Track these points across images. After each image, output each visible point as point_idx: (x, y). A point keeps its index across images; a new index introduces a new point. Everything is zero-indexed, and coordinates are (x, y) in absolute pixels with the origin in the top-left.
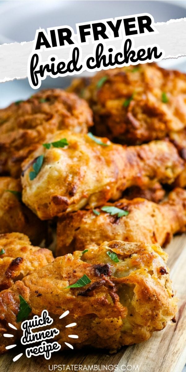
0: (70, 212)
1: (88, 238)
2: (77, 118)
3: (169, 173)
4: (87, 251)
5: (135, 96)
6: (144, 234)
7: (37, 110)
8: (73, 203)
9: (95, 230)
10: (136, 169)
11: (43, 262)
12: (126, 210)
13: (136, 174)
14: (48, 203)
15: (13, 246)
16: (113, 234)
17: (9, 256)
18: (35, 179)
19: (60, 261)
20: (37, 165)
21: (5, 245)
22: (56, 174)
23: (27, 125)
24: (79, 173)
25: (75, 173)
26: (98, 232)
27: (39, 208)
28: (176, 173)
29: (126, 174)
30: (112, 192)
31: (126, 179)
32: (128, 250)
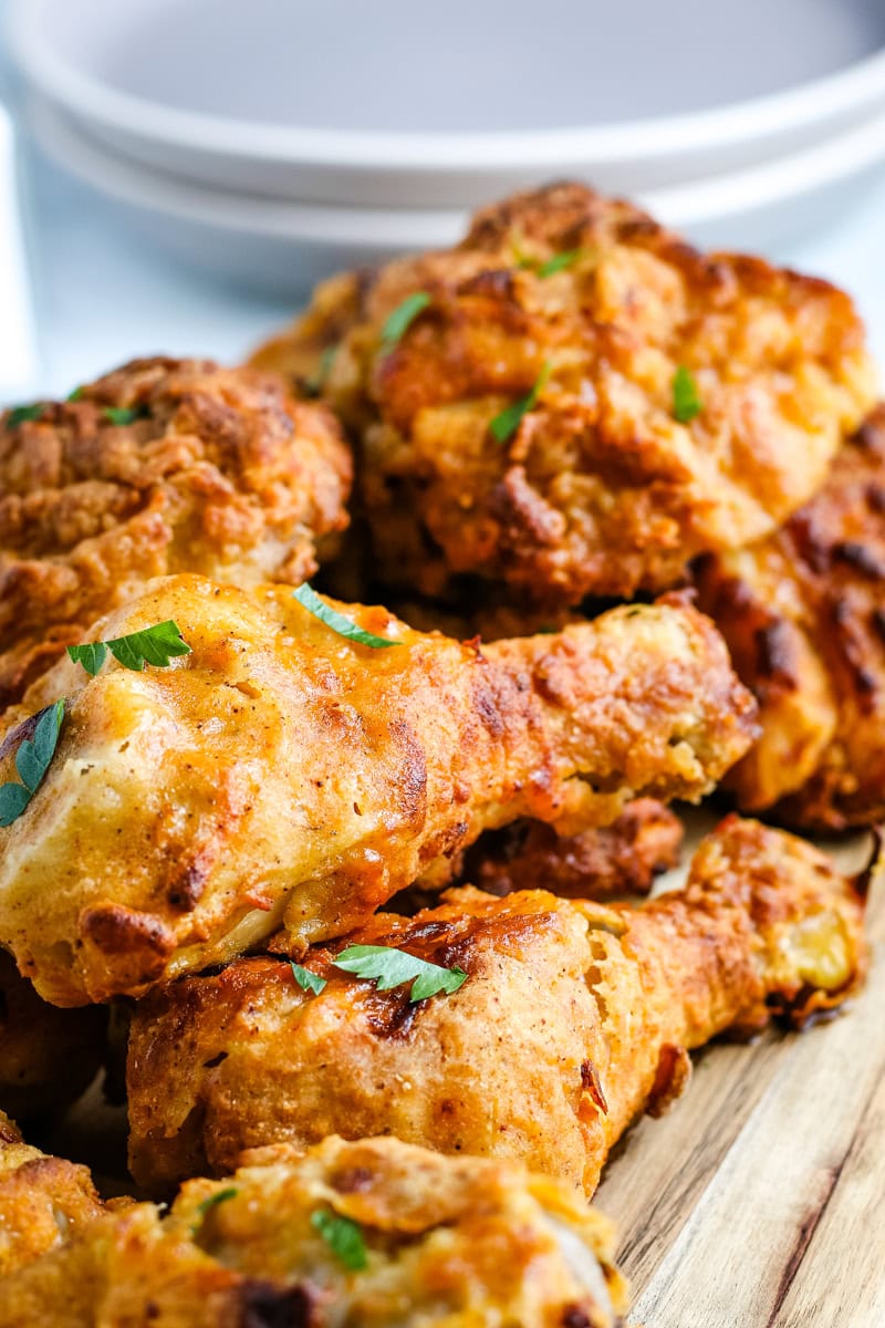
0: (184, 977)
1: (263, 1106)
2: (267, 500)
3: (685, 760)
4: (230, 1193)
5: (547, 390)
8: (195, 938)
9: (297, 1067)
10: (525, 751)
11: (34, 1235)
12: (451, 965)
13: (524, 773)
18: (19, 821)
19: (100, 1247)
20: (34, 754)
22: (110, 802)
23: (35, 535)
24: (225, 796)
26: (311, 1078)
27: (31, 963)
28: (717, 759)
29: (472, 779)
30: (398, 869)
31: (472, 800)
32: (417, 1202)
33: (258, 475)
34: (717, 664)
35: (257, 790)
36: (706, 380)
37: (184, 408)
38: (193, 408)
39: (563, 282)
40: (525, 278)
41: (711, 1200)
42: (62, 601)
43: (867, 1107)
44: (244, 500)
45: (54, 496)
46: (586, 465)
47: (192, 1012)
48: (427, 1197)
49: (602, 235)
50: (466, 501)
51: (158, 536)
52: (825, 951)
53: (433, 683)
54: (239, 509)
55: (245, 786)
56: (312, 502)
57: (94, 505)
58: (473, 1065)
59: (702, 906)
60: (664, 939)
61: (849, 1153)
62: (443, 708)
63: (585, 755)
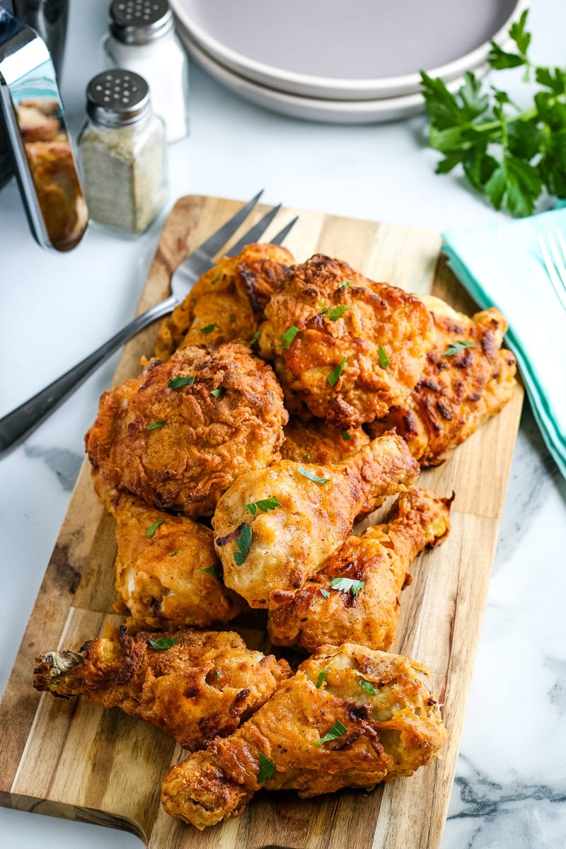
1: (319, 631)
2: (272, 424)
5: (345, 366)
6: (387, 610)
7: (212, 417)
9: (328, 620)
10: (362, 500)
11: (270, 681)
12: (360, 579)
14: (266, 598)
15: (227, 661)
16: (350, 622)
17: (230, 684)
18: (244, 565)
20: (243, 541)
21: (217, 660)
22: (273, 561)
23: (203, 443)
24: (303, 553)
25: (298, 555)
26: (332, 623)
33: (269, 416)
34: (408, 454)
35: (310, 548)
36: (388, 350)
37: (242, 396)
38: (246, 397)
39: (342, 322)
40: (327, 319)
41: (423, 616)
42: (217, 466)
43: (459, 575)
44: (266, 426)
45: (207, 430)
46: (358, 388)
47: (295, 607)
48: (386, 671)
49: (347, 296)
50: (321, 401)
51: (243, 442)
52: (440, 527)
53: (342, 493)
54: (265, 430)
55: (307, 548)
56: (282, 419)
57: (221, 432)
58: (373, 611)
59: (408, 526)
60: (403, 543)
61: (457, 594)
62: (346, 501)
63: (376, 492)
